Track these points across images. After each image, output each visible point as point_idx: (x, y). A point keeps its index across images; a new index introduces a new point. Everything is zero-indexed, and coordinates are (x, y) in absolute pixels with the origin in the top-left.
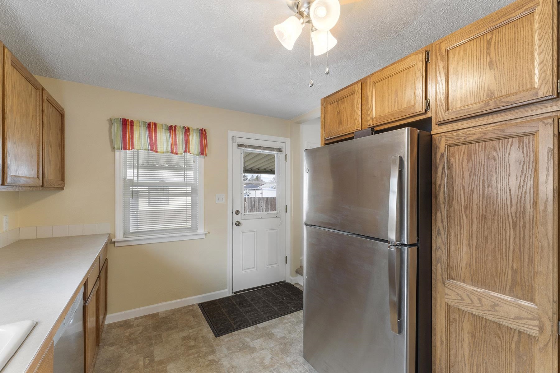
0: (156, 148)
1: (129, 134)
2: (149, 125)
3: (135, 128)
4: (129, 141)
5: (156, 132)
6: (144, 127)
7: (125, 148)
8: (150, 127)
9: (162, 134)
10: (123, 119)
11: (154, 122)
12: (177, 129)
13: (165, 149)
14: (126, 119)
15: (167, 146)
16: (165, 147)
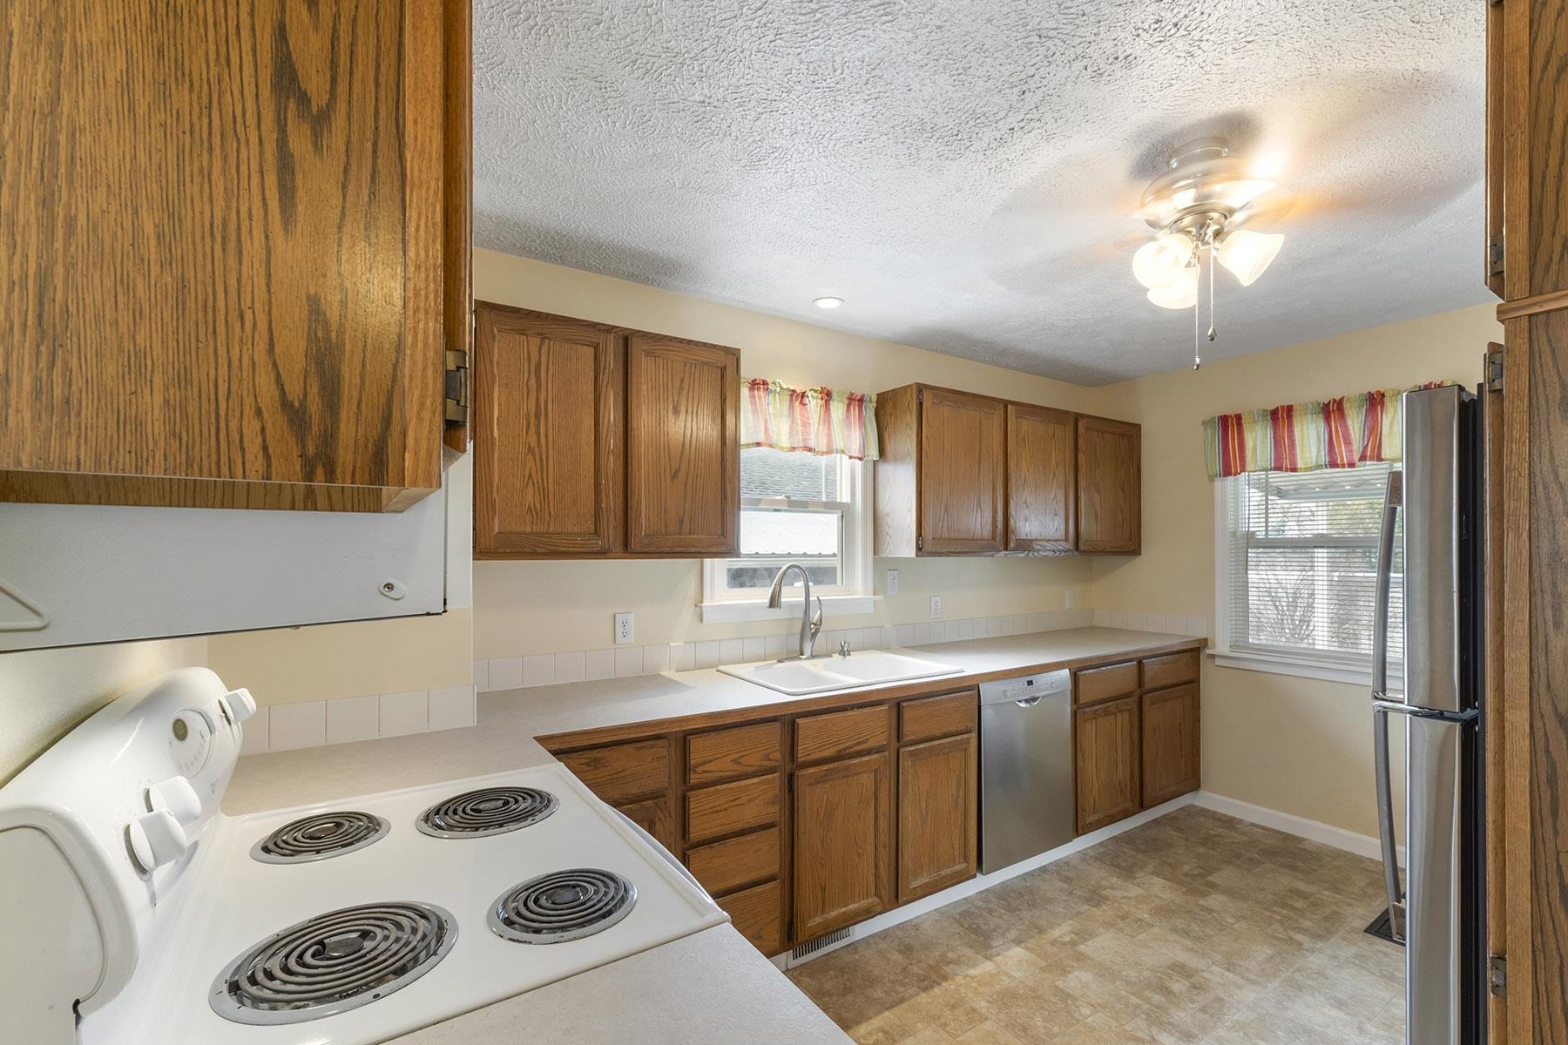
0: (1293, 462)
1: (1233, 443)
2: (1274, 414)
3: (1246, 427)
4: (1235, 457)
5: (1290, 425)
6: (1263, 421)
7: (1227, 472)
8: (1278, 419)
9: (1305, 427)
10: (1221, 417)
11: (1286, 403)
12: (1346, 405)
13: (1314, 460)
14: (1225, 416)
15: (1319, 450)
16: (1314, 455)
